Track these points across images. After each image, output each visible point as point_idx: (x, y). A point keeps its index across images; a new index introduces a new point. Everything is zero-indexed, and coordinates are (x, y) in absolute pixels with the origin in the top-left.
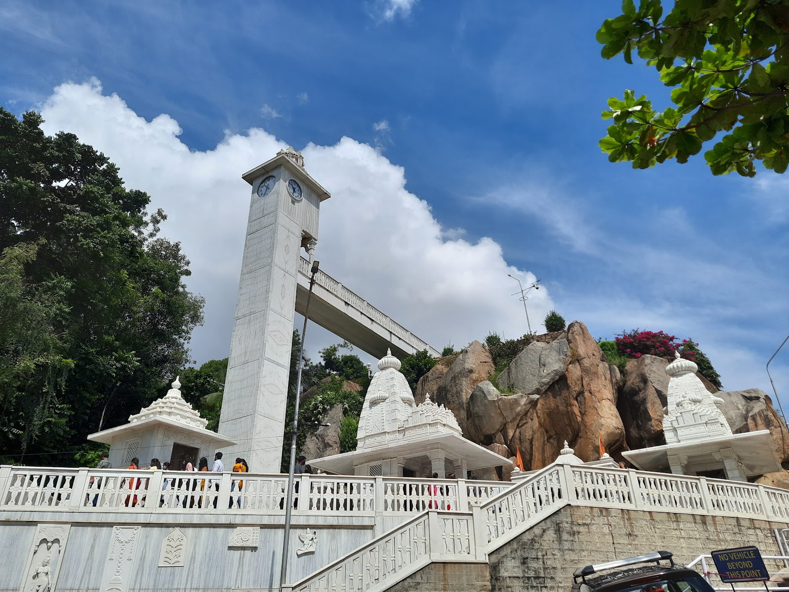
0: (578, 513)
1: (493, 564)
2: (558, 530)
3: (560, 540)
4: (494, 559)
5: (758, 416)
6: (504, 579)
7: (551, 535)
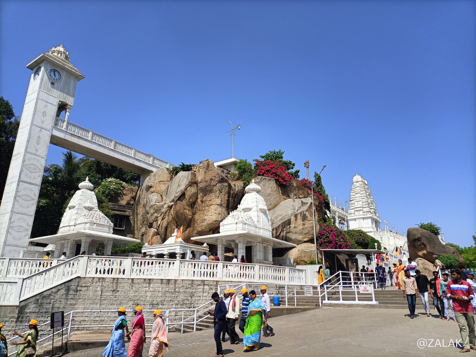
0: (83, 281)
1: (22, 306)
2: (68, 289)
3: (67, 294)
4: (23, 304)
5: (299, 214)
6: (27, 313)
7: (63, 291)
